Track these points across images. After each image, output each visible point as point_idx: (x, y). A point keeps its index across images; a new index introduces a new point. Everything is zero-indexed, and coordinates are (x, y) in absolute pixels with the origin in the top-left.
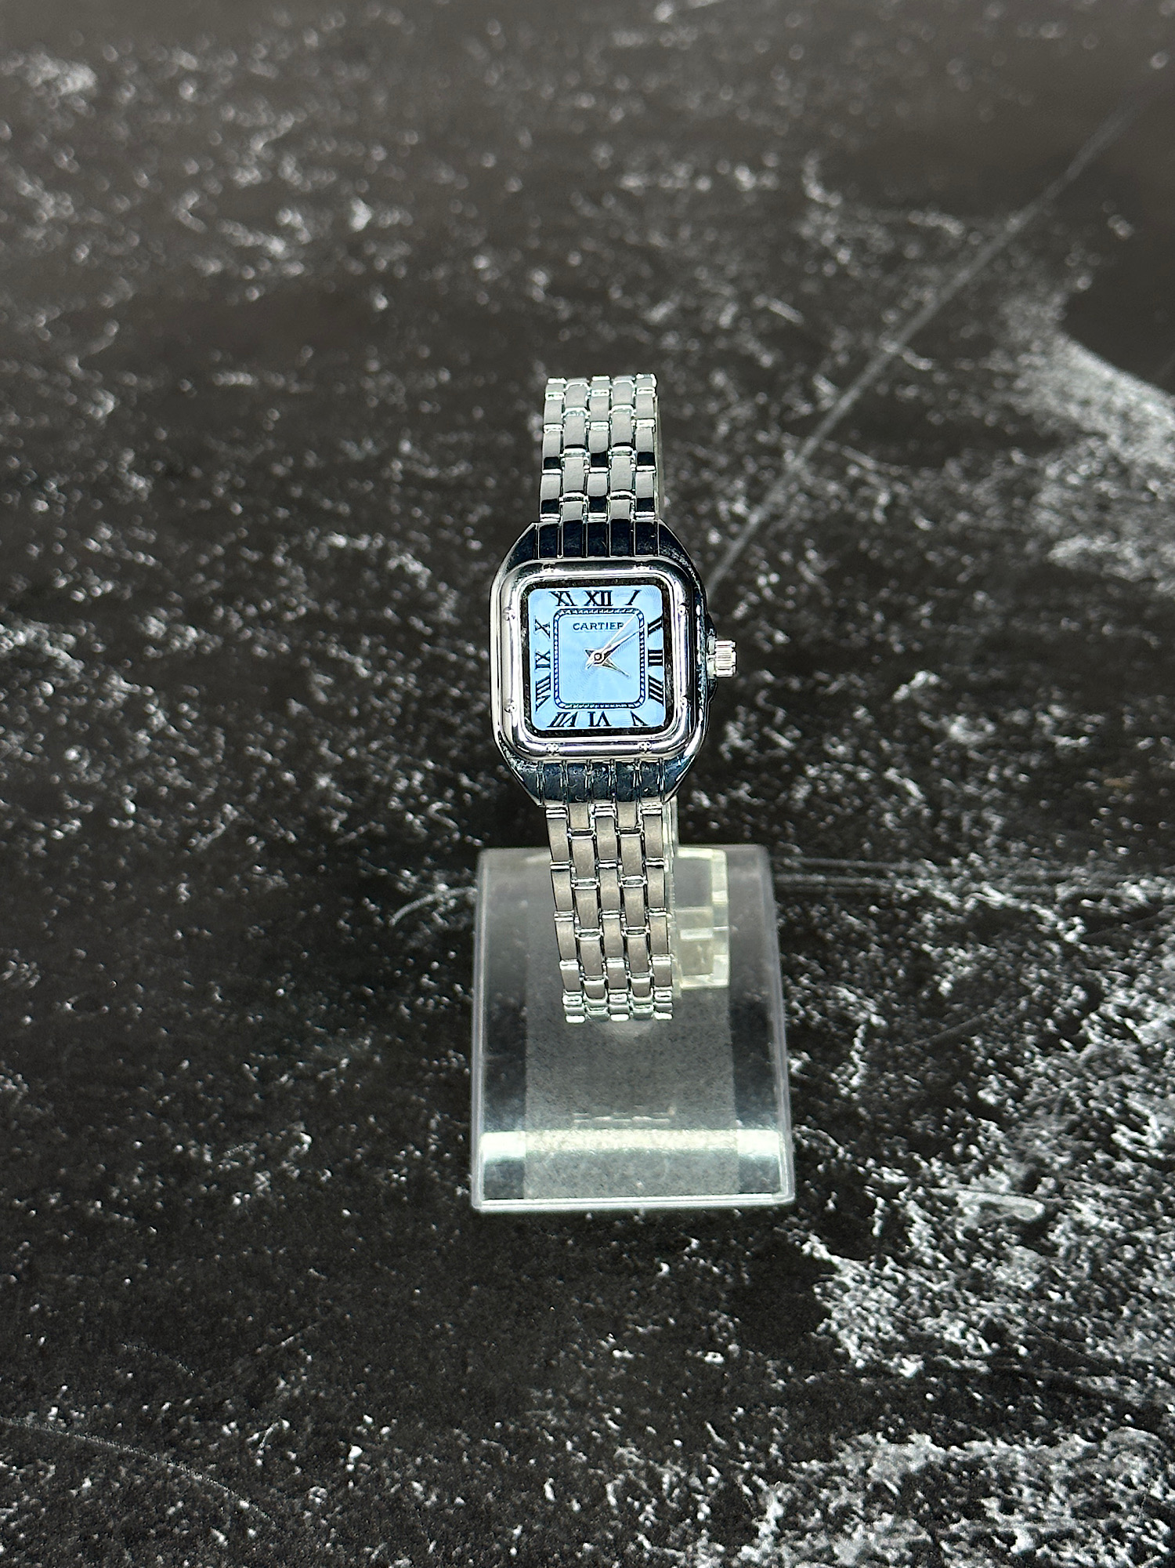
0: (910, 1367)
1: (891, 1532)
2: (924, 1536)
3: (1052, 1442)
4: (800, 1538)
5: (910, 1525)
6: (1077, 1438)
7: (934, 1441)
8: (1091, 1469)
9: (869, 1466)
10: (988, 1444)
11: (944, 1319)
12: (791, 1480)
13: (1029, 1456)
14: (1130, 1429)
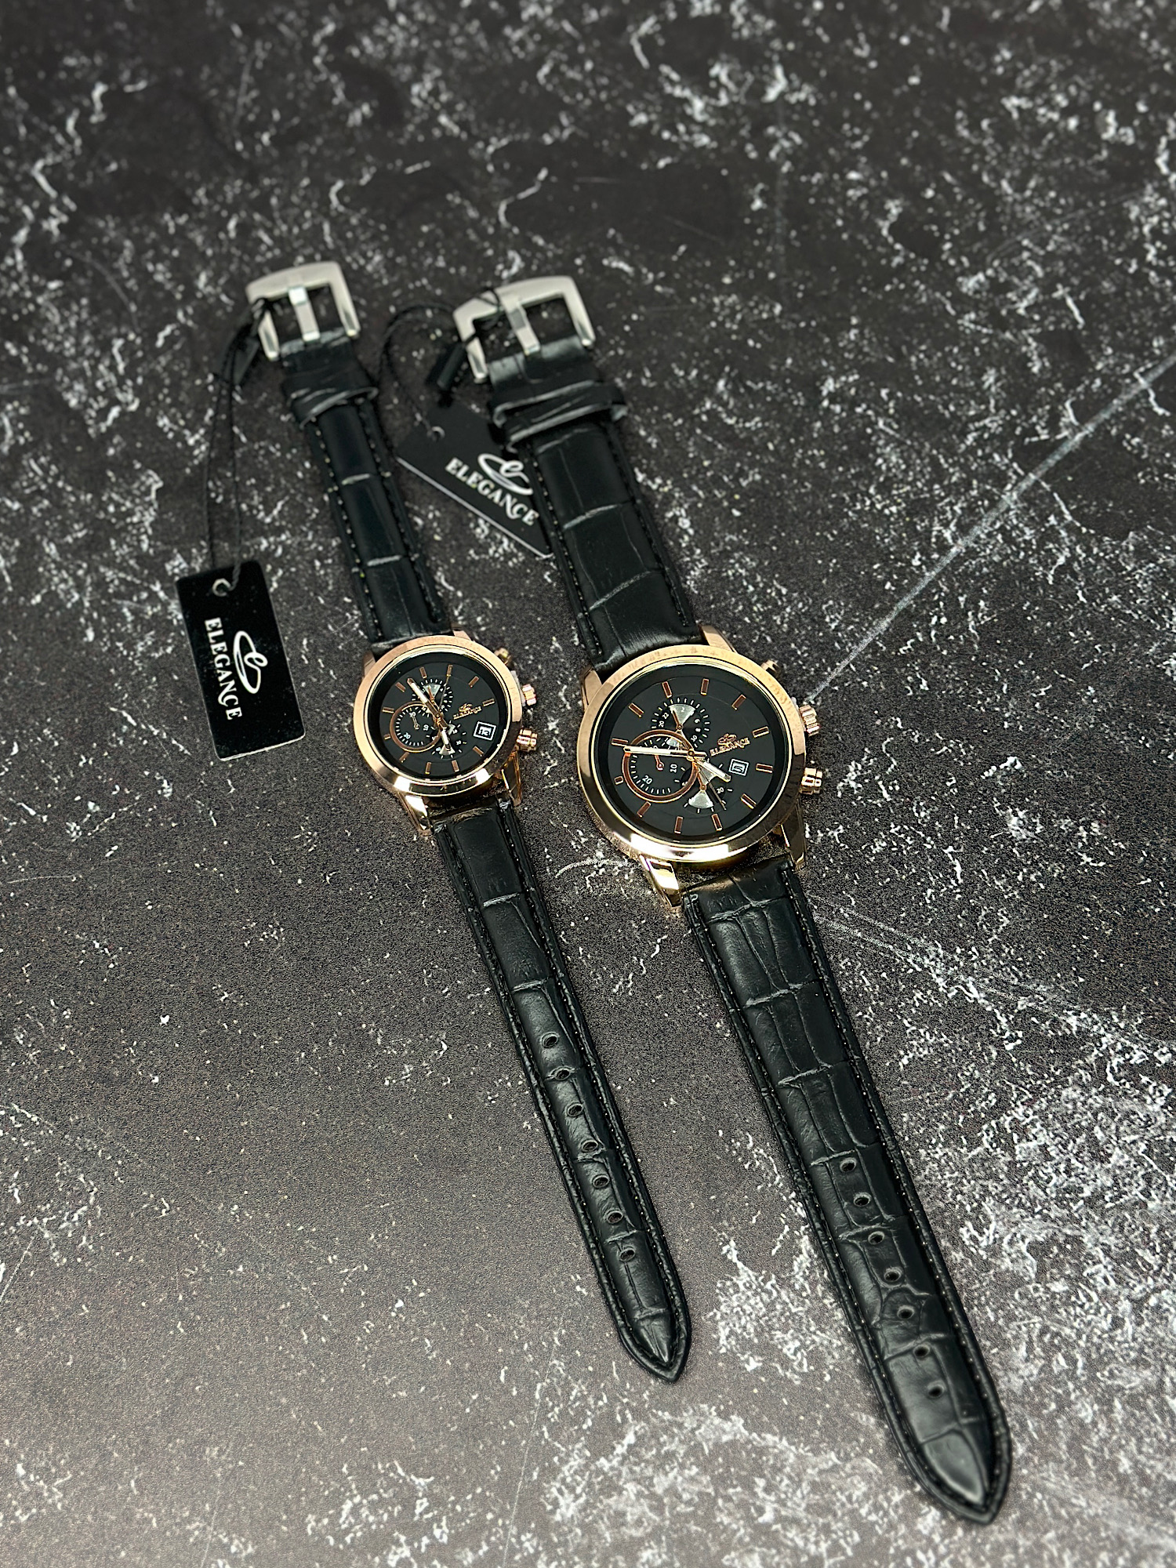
0: (753, 1364)
1: (692, 1479)
2: (711, 1490)
3: (816, 1452)
4: (636, 1464)
5: (705, 1479)
6: (833, 1455)
7: (745, 1425)
8: (832, 1480)
9: (699, 1427)
10: (776, 1439)
11: (788, 1337)
12: (648, 1421)
13: (798, 1457)
14: (869, 1461)
